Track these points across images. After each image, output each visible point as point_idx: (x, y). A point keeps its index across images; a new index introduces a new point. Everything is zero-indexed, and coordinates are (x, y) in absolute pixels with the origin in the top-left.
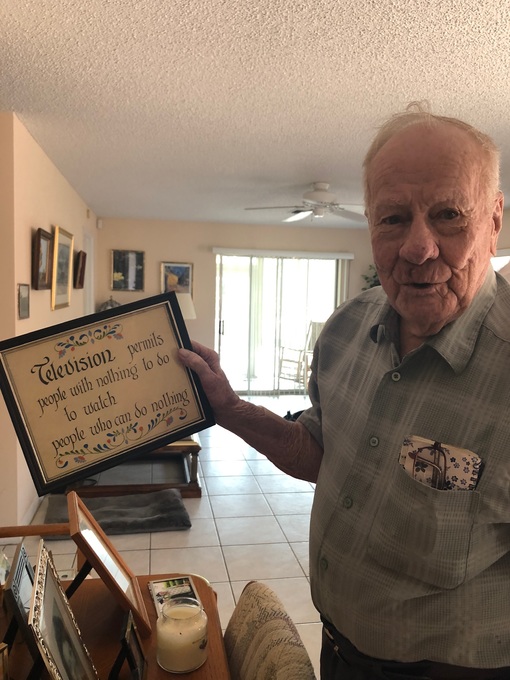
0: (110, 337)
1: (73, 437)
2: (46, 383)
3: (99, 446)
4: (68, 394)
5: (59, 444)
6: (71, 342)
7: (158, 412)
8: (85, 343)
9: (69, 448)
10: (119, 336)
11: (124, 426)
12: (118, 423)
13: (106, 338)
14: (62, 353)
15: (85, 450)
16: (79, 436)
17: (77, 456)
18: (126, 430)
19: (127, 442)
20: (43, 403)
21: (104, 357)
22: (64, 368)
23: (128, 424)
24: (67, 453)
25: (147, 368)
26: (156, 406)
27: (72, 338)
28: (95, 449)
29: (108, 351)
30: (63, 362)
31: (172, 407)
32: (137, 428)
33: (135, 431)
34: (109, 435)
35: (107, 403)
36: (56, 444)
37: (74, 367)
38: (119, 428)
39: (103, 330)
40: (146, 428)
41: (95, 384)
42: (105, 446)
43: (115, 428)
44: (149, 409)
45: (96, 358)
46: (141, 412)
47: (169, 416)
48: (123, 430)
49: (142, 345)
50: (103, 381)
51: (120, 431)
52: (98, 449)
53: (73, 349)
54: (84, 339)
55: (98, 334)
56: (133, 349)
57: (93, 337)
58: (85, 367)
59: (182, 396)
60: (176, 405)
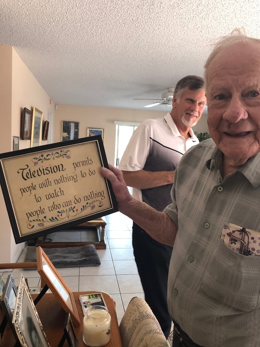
0: (63, 157)
1: (38, 212)
2: (26, 180)
3: (52, 218)
4: (37, 187)
5: (30, 215)
6: (41, 158)
7: (86, 202)
8: (49, 159)
9: (35, 218)
10: (69, 157)
11: (68, 208)
12: (64, 206)
13: (61, 157)
14: (36, 164)
15: (44, 219)
16: (42, 211)
17: (40, 222)
18: (68, 210)
19: (68, 217)
20: (23, 191)
21: (59, 168)
22: (36, 172)
23: (70, 207)
24: (34, 220)
25: (83, 176)
26: (86, 198)
27: (42, 156)
28: (50, 219)
29: (61, 164)
30: (36, 168)
31: (95, 199)
32: (74, 209)
33: (74, 211)
34: (58, 212)
35: (59, 194)
36: (28, 215)
37: (42, 172)
38: (65, 209)
39: (60, 153)
40: (80, 210)
41: (53, 183)
42: (56, 218)
43: (62, 209)
44: (82, 199)
45: (55, 168)
46: (77, 201)
47: (93, 205)
49: (81, 163)
50: (58, 181)
51: (65, 211)
52: (52, 220)
53: (42, 162)
54: (49, 157)
55: (57, 155)
56: (76, 165)
57: (54, 156)
58: (48, 172)
59: (101, 194)
60: (97, 199)
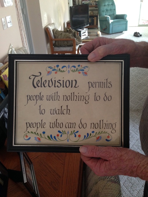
0: (79, 73)
1: (39, 124)
2: (35, 87)
3: (51, 136)
4: (45, 98)
5: (30, 125)
6: (56, 68)
7: (93, 130)
8: (64, 71)
9: (34, 130)
10: (86, 74)
11: (70, 130)
12: (67, 126)
13: (77, 72)
14: (49, 73)
15: (42, 135)
16: (42, 125)
17: (37, 136)
18: (70, 133)
19: (68, 141)
20: (29, 98)
21: (73, 84)
22: (47, 82)
23: (72, 129)
24: (32, 132)
25: (96, 100)
26: (94, 125)
27: (58, 66)
28: (48, 137)
29: (76, 81)
30: (48, 78)
31: (103, 130)
32: (77, 134)
33: (75, 136)
34: (59, 132)
35: (65, 112)
36: (28, 124)
37: (53, 83)
38: (67, 130)
39: (77, 67)
40: (82, 137)
41: (61, 98)
42: (55, 137)
43: (64, 129)
44: (89, 126)
45: (68, 82)
46: (83, 126)
47: (100, 135)
48: (68, 132)
49: (97, 84)
50: (67, 98)
51: (66, 132)
52: (50, 137)
53: (56, 73)
54: (64, 69)
55: (73, 68)
56: (91, 85)
57: (70, 69)
58: (59, 85)
59: (112, 126)
60: (106, 130)
